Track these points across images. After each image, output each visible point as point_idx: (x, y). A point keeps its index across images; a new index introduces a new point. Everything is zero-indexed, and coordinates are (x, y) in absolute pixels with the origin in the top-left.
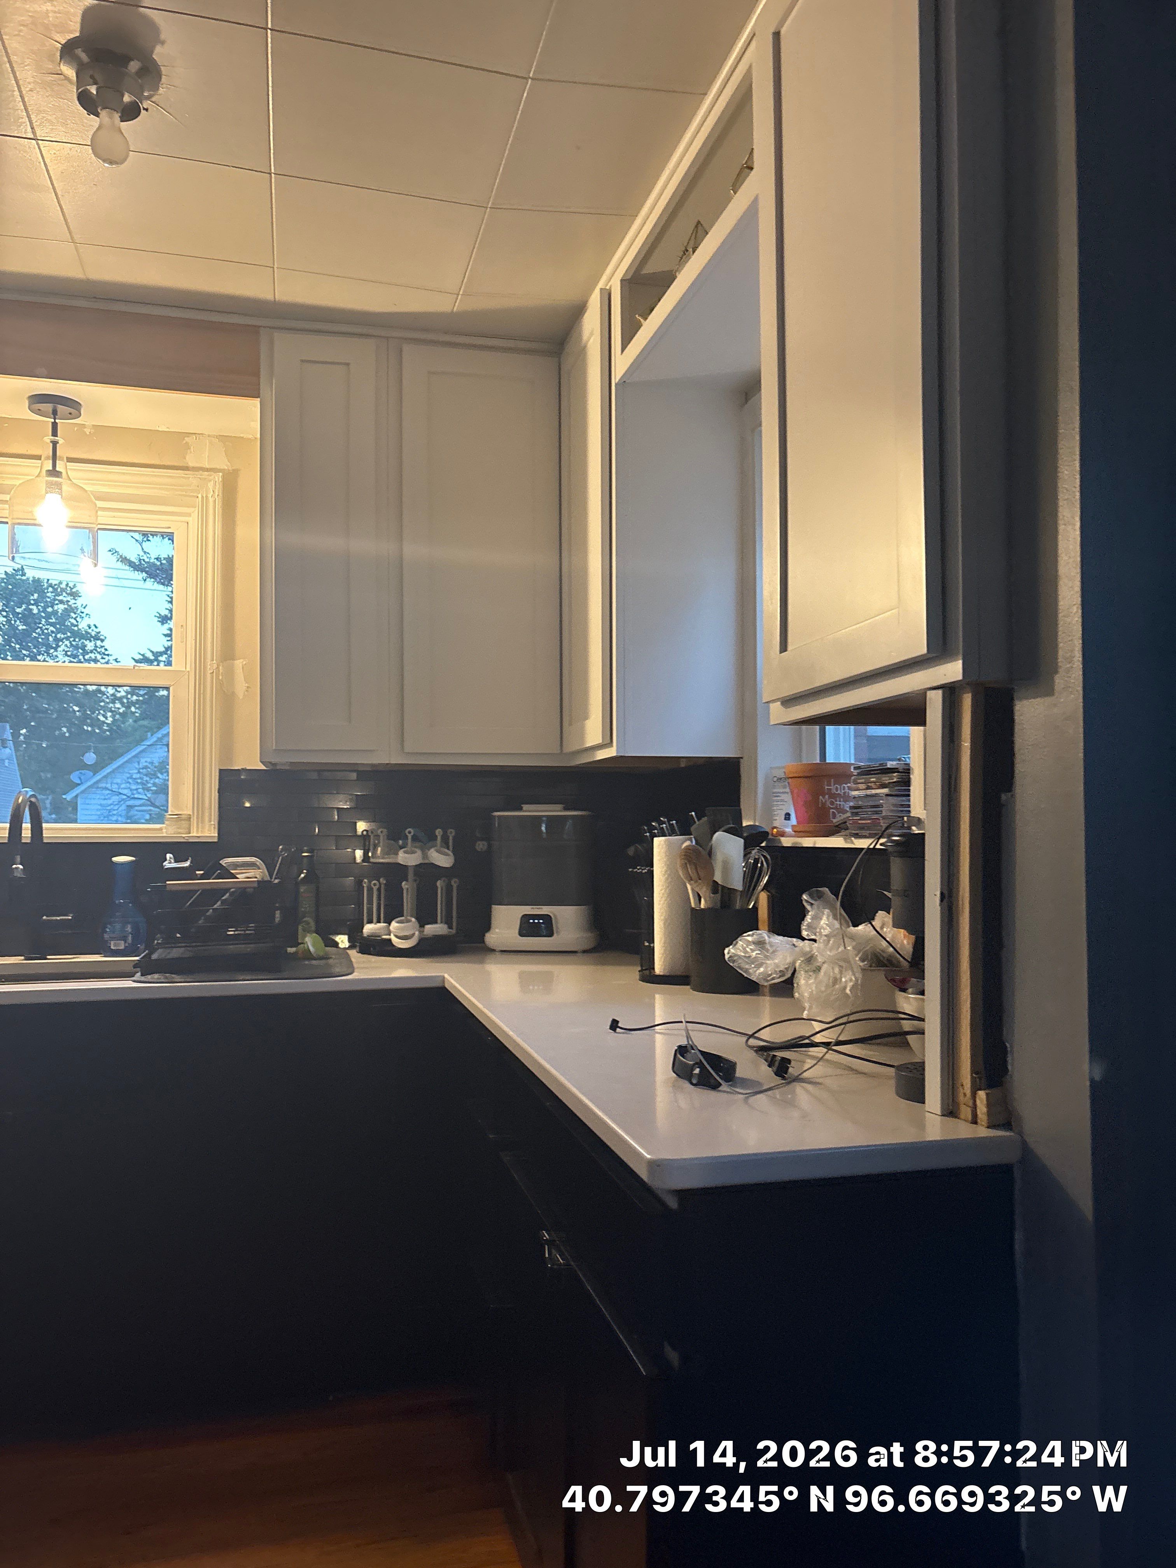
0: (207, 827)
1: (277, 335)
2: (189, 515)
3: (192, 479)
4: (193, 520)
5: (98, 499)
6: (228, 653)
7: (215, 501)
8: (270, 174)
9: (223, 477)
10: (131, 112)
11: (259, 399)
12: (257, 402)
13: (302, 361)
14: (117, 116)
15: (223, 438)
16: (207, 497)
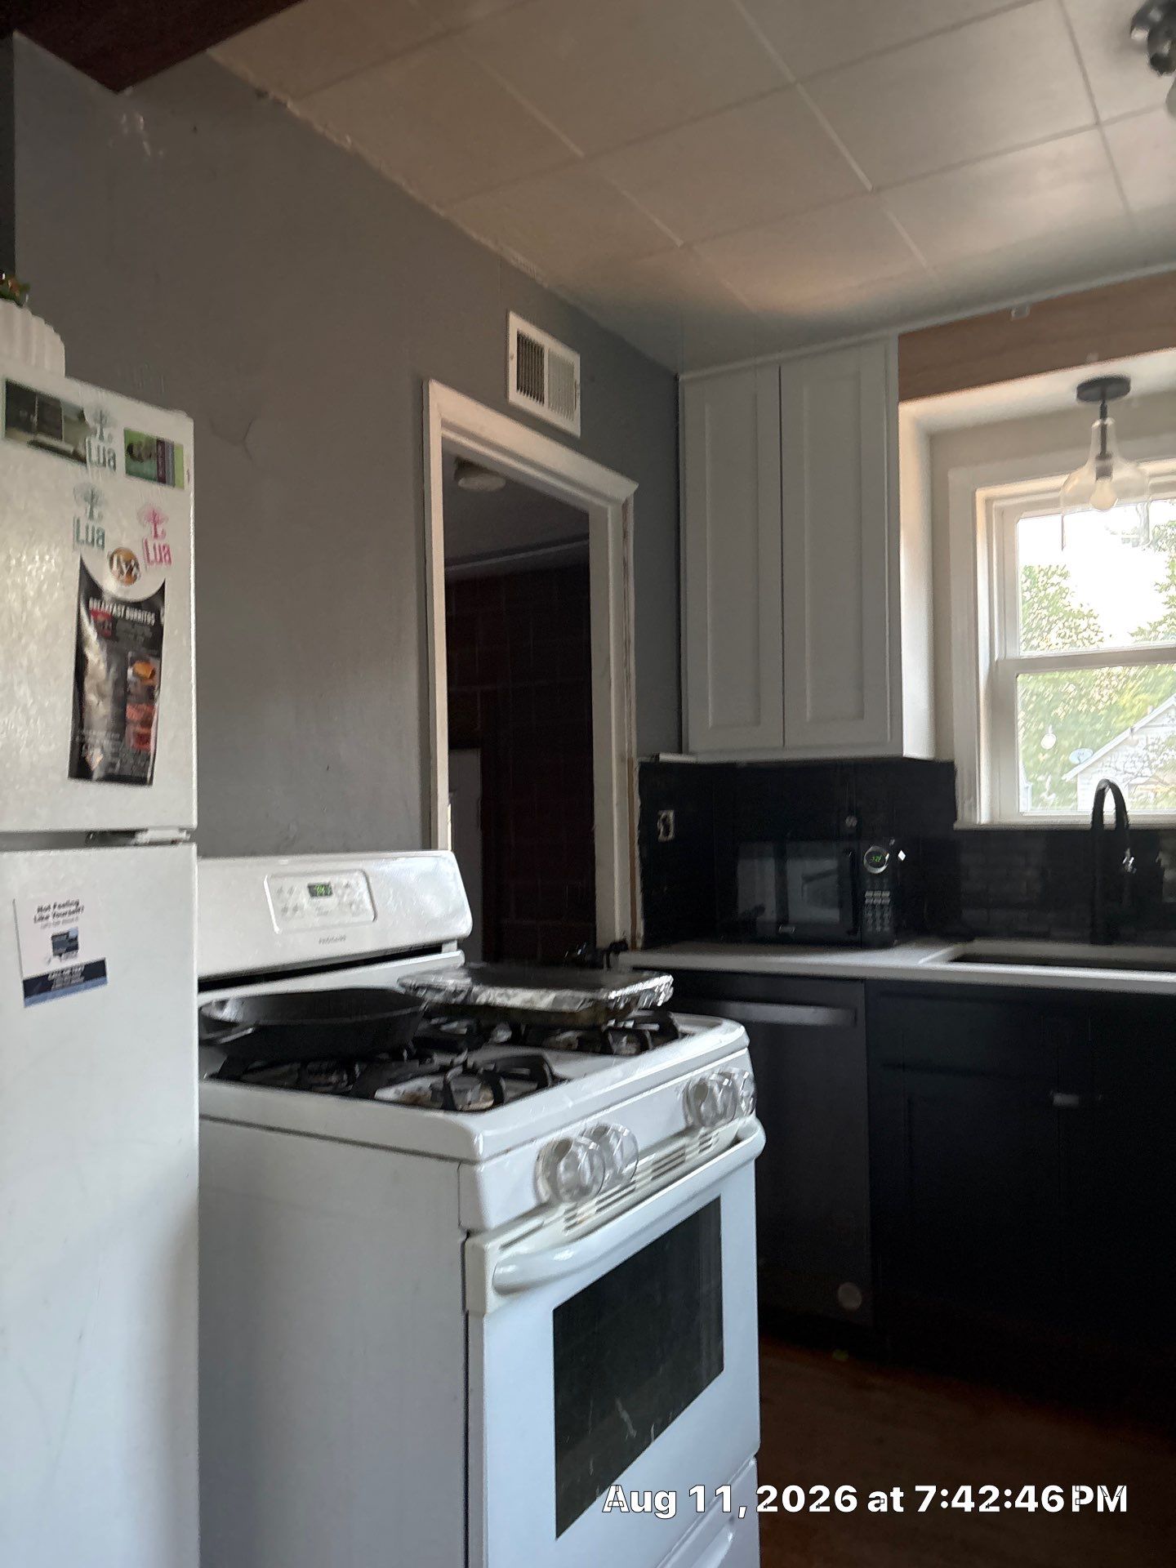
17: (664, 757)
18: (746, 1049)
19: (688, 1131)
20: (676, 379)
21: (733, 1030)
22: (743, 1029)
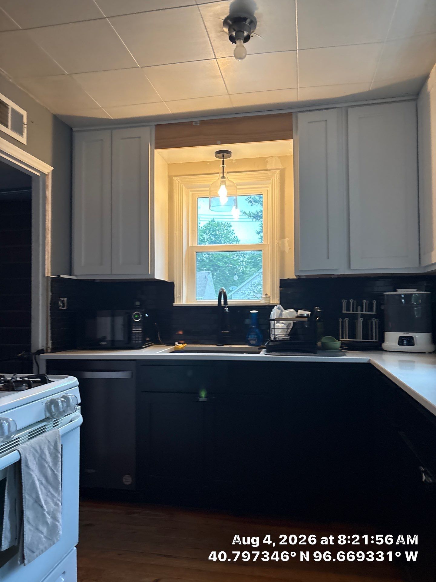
0: (276, 300)
1: (300, 115)
2: (268, 187)
3: (269, 173)
4: (270, 189)
5: (237, 185)
6: (282, 236)
7: (277, 181)
8: (296, 50)
9: (280, 171)
10: (247, 39)
11: (292, 140)
12: (292, 141)
13: (308, 122)
14: (242, 41)
15: (279, 157)
16: (274, 179)
17: (62, 276)
18: (78, 387)
19: (47, 419)
20: (72, 129)
21: (71, 380)
22: (76, 379)
